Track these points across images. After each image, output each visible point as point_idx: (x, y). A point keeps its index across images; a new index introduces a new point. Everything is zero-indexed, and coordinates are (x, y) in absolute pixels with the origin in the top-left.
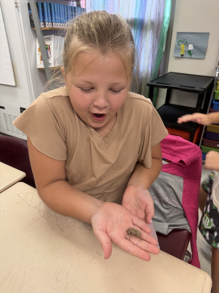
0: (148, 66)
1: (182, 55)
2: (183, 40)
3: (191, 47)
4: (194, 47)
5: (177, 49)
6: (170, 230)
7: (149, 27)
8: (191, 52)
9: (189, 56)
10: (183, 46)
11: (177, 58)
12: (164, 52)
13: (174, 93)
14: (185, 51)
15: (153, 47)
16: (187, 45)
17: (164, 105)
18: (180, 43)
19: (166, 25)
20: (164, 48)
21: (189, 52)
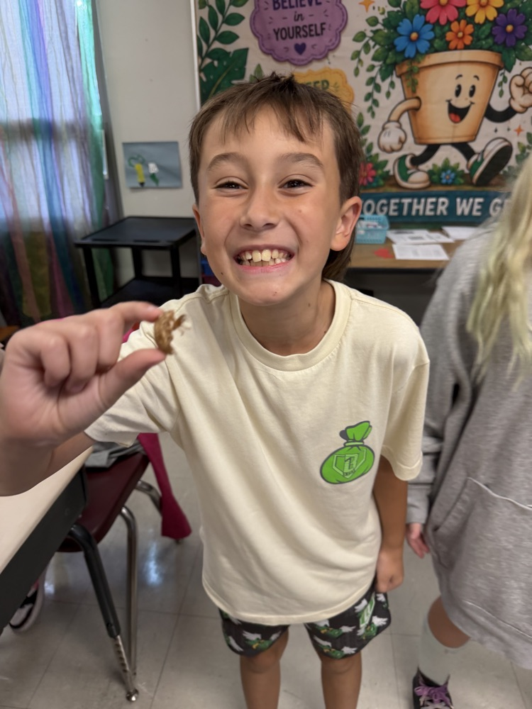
0: (84, 210)
1: (142, 184)
2: (136, 156)
3: (153, 168)
4: (159, 166)
5: (131, 173)
6: (113, 460)
7: (65, 136)
8: (157, 176)
9: (153, 184)
10: (138, 167)
11: (134, 189)
12: (108, 181)
13: (148, 257)
14: (146, 176)
15: (84, 172)
16: (145, 164)
17: (134, 279)
18: (133, 162)
19: (99, 131)
20: (105, 173)
21: (153, 176)
